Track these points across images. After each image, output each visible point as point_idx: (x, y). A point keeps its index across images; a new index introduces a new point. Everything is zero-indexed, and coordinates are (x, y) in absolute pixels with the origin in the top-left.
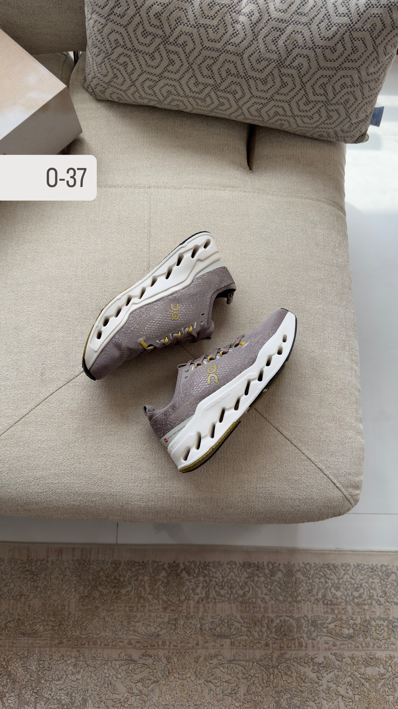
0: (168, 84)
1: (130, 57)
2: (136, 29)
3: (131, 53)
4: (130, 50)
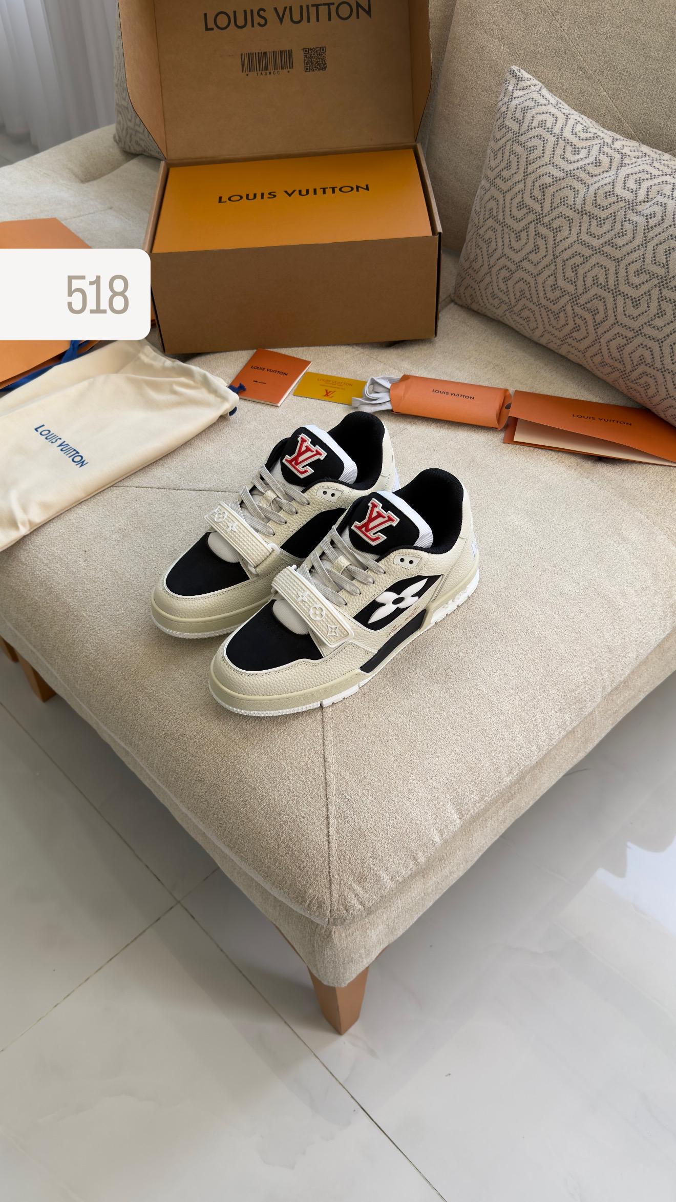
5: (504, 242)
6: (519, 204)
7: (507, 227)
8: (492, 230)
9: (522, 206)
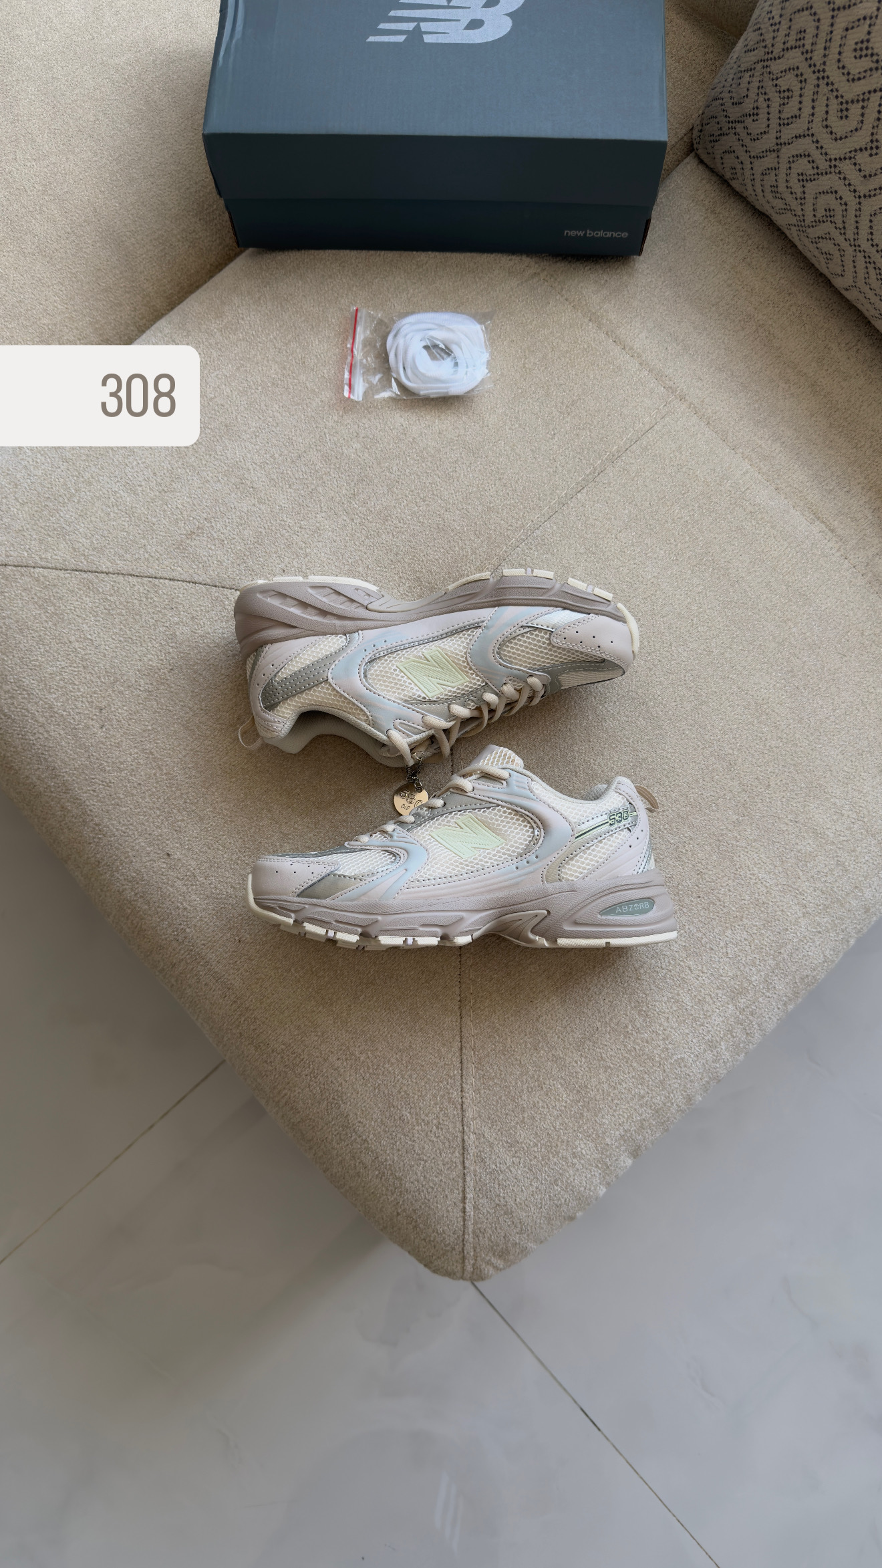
0: (836, 192)
1: (803, 83)
2: (853, 28)
3: (812, 75)
4: (812, 68)
5: (816, 110)
6: (860, 45)
7: (827, 84)
8: (797, 75)
9: (864, 52)
